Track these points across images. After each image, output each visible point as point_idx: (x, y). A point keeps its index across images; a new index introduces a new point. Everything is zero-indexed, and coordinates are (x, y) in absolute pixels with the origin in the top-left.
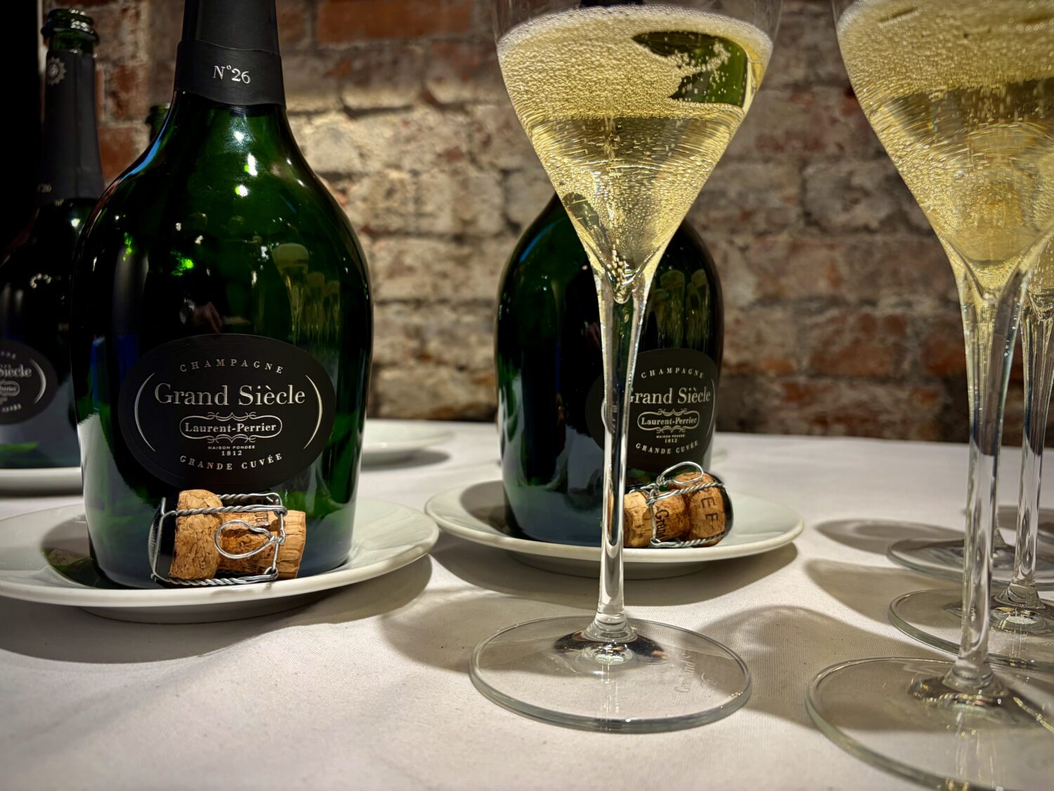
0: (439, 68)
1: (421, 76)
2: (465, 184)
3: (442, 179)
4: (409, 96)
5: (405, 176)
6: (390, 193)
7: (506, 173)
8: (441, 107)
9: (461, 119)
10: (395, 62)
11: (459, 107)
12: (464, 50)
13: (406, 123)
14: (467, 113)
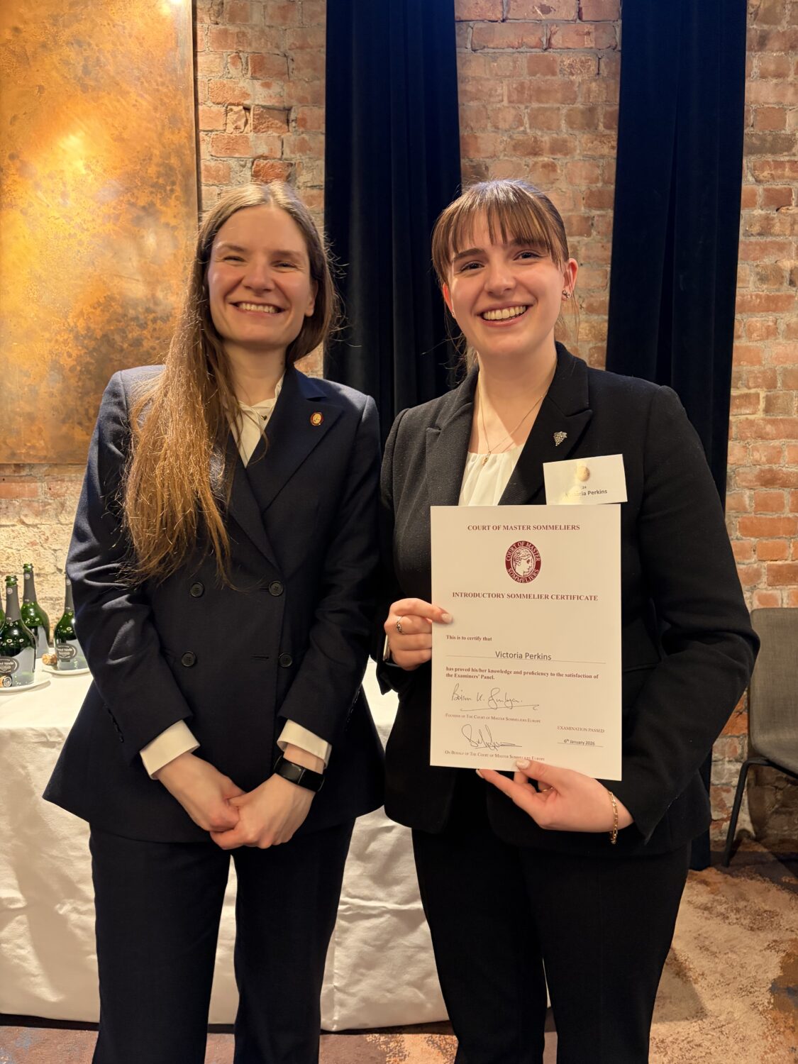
0: (25, 511)
1: (18, 513)
2: (39, 555)
3: (30, 552)
4: (14, 521)
5: (14, 551)
6: (8, 558)
7: (55, 550)
8: (28, 526)
9: (36, 530)
10: (7, 508)
11: (35, 526)
12: (36, 504)
13: (13, 531)
14: (38, 528)
